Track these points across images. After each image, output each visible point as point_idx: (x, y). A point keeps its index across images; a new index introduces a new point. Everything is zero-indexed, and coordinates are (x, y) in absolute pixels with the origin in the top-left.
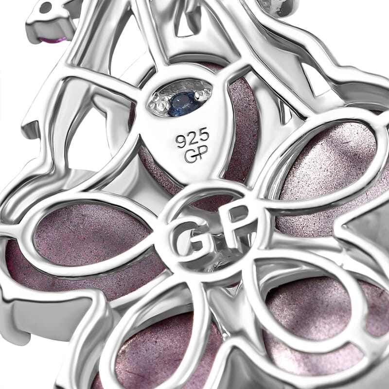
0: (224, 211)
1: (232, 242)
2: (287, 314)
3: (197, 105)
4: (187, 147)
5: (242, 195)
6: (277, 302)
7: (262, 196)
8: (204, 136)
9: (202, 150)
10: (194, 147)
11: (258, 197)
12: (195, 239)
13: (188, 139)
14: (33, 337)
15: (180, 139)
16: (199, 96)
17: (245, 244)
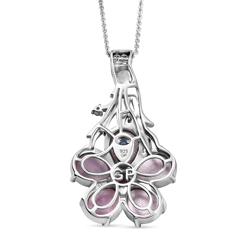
0: (127, 170)
1: (127, 178)
2: (134, 195)
3: (127, 144)
4: (122, 153)
5: (131, 168)
6: (133, 191)
7: (136, 170)
8: (127, 152)
9: (126, 155)
10: (124, 153)
11: (135, 170)
12: (119, 175)
13: (123, 151)
14: (75, 182)
15: (121, 151)
16: (128, 142)
17: (130, 180)
